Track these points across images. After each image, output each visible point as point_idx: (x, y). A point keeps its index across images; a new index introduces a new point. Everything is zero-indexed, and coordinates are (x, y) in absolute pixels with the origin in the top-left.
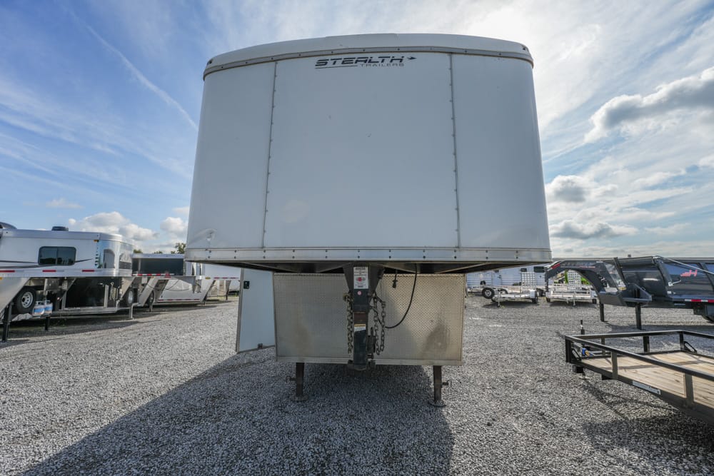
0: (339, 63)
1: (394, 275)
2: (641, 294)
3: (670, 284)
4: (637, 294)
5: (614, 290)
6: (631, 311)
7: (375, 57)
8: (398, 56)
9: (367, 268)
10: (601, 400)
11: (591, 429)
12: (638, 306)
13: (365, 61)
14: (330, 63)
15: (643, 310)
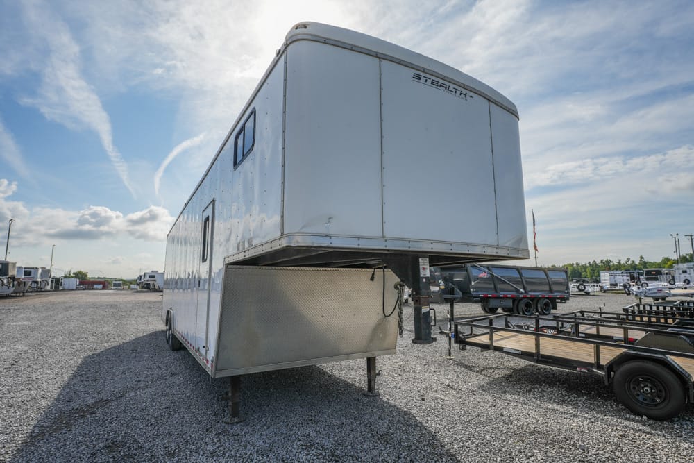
0: (429, 82)
1: (373, 270)
2: (455, 291)
3: (473, 283)
4: (452, 292)
5: (437, 289)
6: (447, 307)
7: (452, 87)
8: (464, 91)
9: (428, 259)
10: (471, 370)
11: (482, 388)
12: (451, 302)
13: (446, 88)
14: (423, 80)
15: (456, 306)
